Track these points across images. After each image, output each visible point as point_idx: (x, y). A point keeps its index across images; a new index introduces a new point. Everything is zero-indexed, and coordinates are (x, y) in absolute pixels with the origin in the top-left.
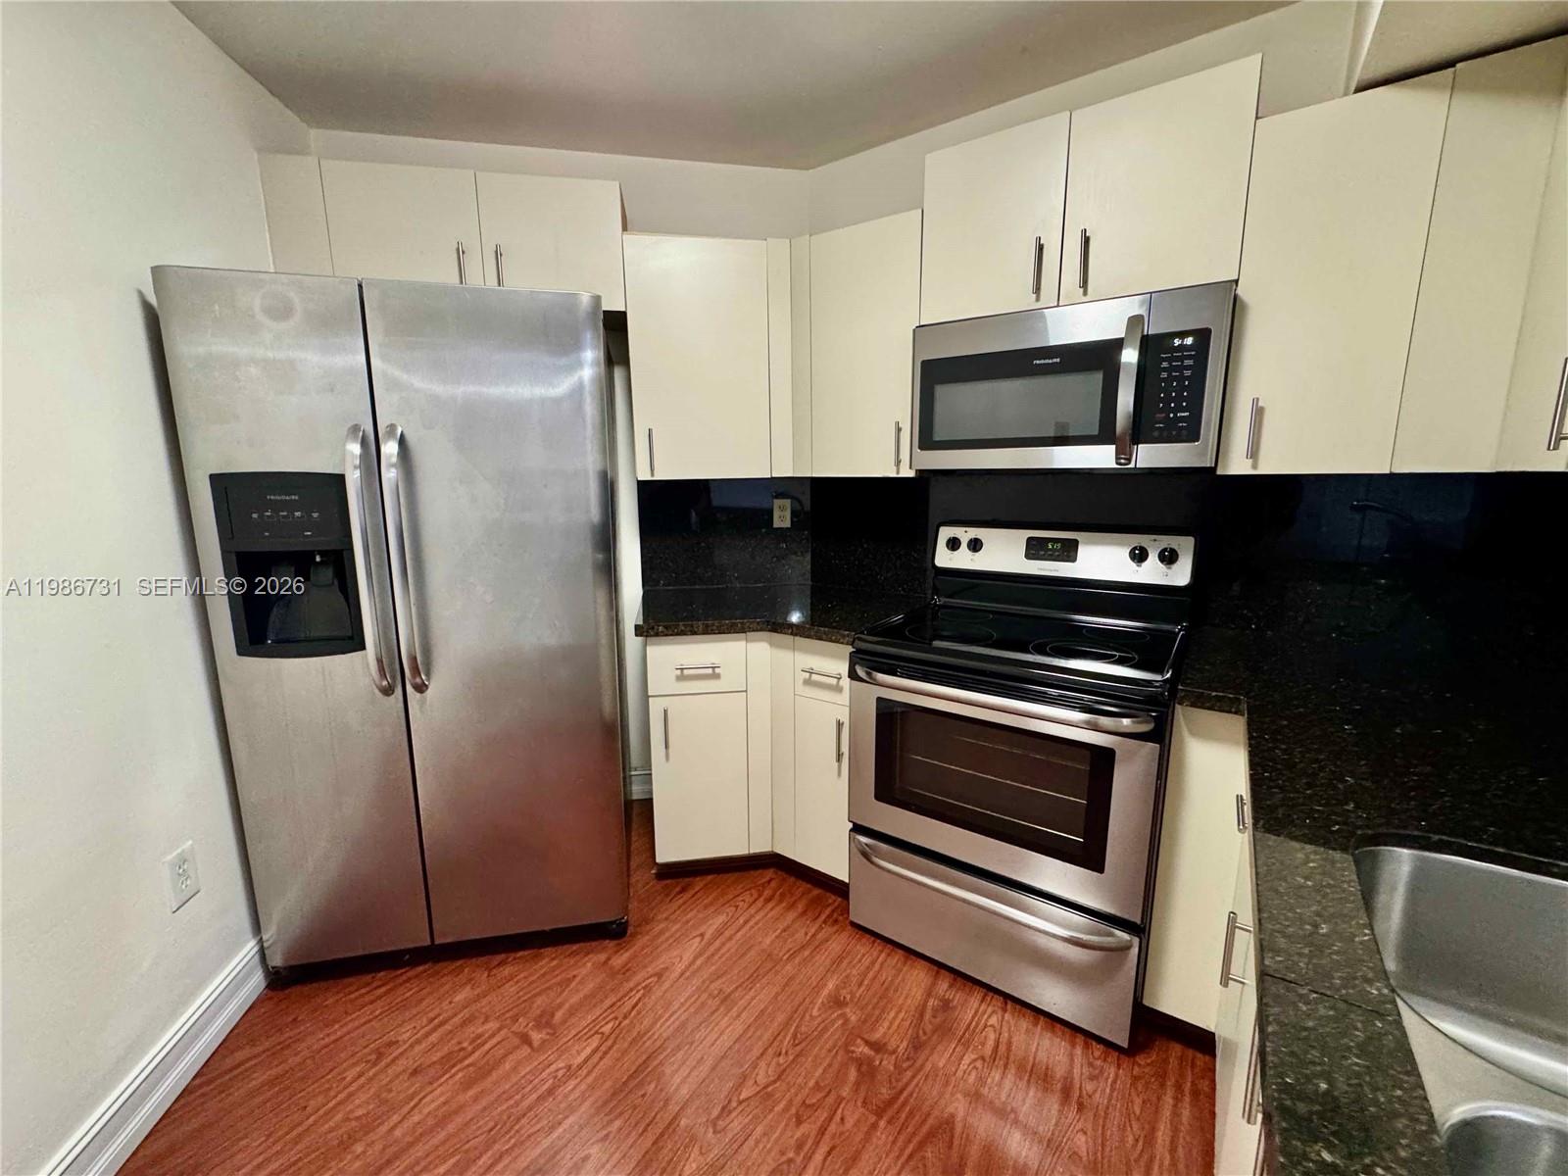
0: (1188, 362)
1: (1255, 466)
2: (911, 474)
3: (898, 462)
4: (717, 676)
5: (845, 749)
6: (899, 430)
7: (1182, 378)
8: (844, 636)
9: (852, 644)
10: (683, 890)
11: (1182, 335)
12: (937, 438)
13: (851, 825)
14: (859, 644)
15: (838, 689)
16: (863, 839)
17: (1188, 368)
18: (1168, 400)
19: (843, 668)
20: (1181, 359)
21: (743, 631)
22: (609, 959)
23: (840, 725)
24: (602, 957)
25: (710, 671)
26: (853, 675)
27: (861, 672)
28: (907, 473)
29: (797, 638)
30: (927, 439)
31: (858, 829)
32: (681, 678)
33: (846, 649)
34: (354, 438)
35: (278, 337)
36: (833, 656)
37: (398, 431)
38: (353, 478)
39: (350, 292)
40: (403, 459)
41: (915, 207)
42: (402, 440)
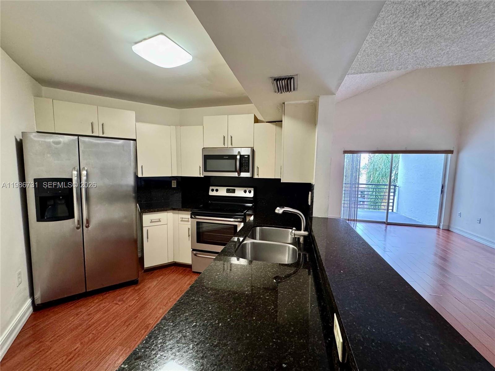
0: (247, 160)
1: (258, 177)
2: (203, 176)
3: (200, 174)
4: (160, 221)
5: (190, 234)
6: (200, 167)
7: (246, 162)
8: (189, 210)
9: (191, 211)
10: (151, 273)
11: (246, 155)
12: (207, 169)
13: (192, 250)
14: (192, 211)
15: (188, 221)
16: (194, 252)
17: (247, 161)
18: (245, 166)
19: (189, 216)
20: (246, 159)
21: (166, 210)
22: (135, 288)
23: (189, 229)
24: (133, 288)
25: (158, 220)
26: (191, 217)
27: (193, 217)
28: (202, 176)
29: (179, 211)
30: (205, 170)
31: (193, 250)
32: (151, 222)
33: (190, 213)
34: (75, 171)
35: (57, 149)
36: (187, 214)
37: (86, 169)
38: (75, 179)
39: (75, 139)
40: (87, 175)
41: (202, 125)
42: (87, 171)
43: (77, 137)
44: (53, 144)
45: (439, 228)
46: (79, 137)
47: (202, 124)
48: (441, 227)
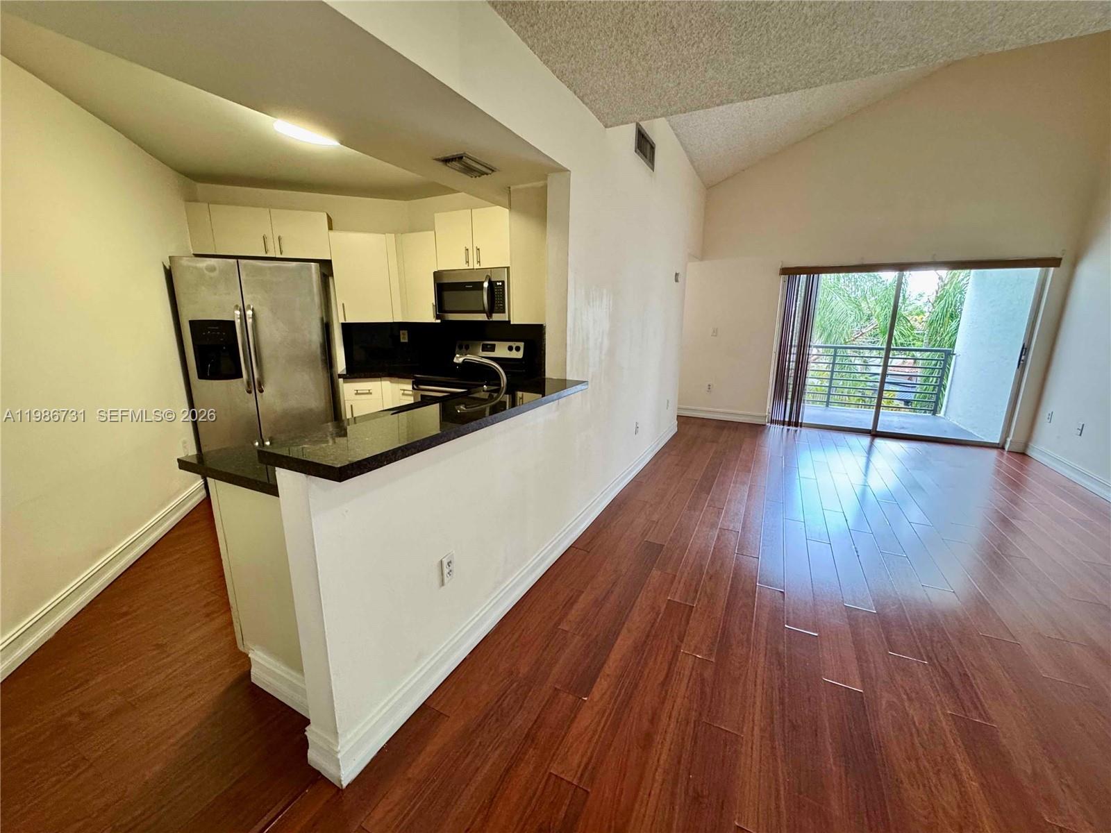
0: (501, 290)
3: (434, 317)
4: (371, 393)
6: (434, 305)
7: (500, 295)
9: (414, 378)
11: (498, 281)
12: (444, 310)
18: (497, 301)
19: (411, 387)
20: (499, 288)
21: (379, 376)
25: (367, 391)
26: (413, 388)
27: (415, 387)
30: (440, 310)
32: (357, 394)
33: (411, 381)
34: (237, 309)
35: (211, 278)
36: (408, 384)
37: (252, 307)
38: (238, 322)
39: (234, 262)
40: (254, 316)
41: (431, 230)
42: (253, 310)
43: (235, 261)
44: (206, 272)
45: (1003, 448)
46: (239, 260)
47: (433, 229)
48: (1007, 447)
